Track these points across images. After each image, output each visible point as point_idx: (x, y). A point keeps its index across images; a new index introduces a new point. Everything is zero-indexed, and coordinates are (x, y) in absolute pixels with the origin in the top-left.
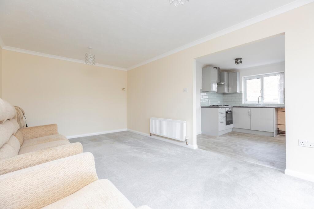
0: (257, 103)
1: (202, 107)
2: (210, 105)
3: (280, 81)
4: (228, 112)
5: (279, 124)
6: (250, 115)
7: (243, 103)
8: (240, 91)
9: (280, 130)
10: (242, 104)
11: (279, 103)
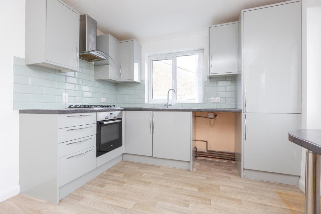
0: (166, 102)
1: (22, 112)
2: (68, 105)
3: (198, 64)
4: (105, 123)
5: (196, 139)
6: (152, 127)
7: (146, 102)
8: (141, 80)
9: (198, 150)
10: (144, 103)
11: (197, 102)
